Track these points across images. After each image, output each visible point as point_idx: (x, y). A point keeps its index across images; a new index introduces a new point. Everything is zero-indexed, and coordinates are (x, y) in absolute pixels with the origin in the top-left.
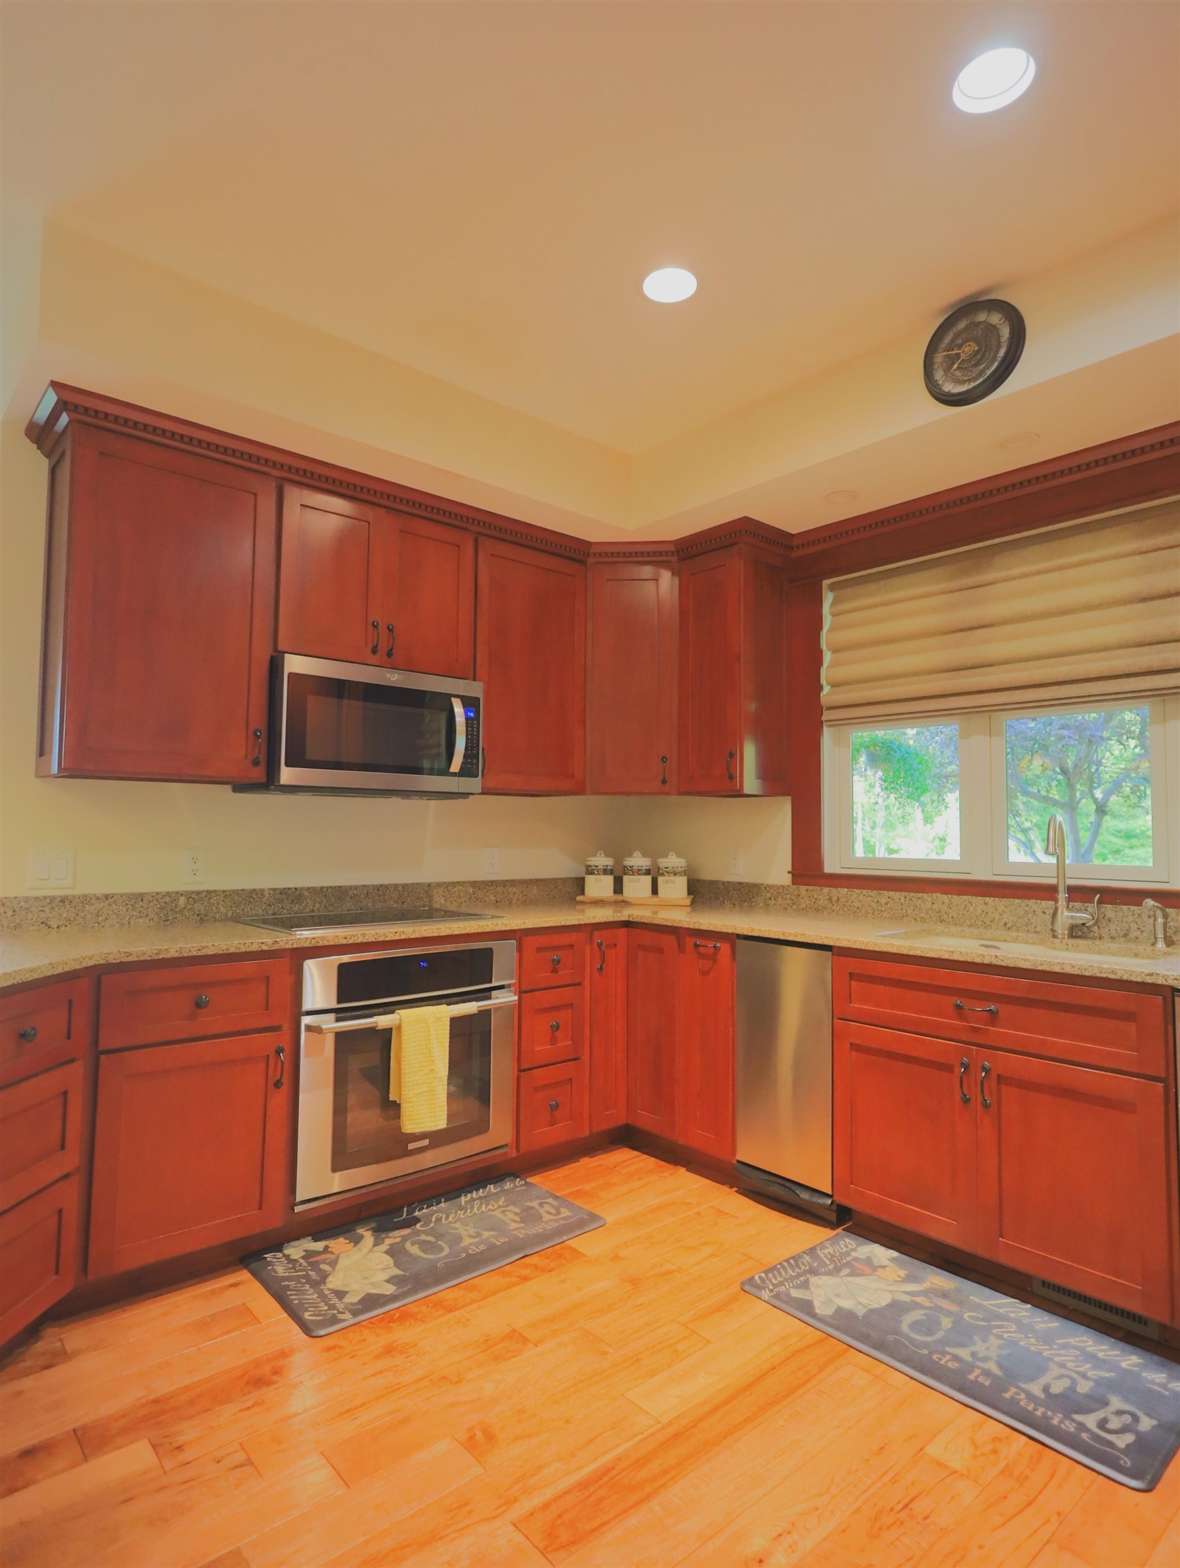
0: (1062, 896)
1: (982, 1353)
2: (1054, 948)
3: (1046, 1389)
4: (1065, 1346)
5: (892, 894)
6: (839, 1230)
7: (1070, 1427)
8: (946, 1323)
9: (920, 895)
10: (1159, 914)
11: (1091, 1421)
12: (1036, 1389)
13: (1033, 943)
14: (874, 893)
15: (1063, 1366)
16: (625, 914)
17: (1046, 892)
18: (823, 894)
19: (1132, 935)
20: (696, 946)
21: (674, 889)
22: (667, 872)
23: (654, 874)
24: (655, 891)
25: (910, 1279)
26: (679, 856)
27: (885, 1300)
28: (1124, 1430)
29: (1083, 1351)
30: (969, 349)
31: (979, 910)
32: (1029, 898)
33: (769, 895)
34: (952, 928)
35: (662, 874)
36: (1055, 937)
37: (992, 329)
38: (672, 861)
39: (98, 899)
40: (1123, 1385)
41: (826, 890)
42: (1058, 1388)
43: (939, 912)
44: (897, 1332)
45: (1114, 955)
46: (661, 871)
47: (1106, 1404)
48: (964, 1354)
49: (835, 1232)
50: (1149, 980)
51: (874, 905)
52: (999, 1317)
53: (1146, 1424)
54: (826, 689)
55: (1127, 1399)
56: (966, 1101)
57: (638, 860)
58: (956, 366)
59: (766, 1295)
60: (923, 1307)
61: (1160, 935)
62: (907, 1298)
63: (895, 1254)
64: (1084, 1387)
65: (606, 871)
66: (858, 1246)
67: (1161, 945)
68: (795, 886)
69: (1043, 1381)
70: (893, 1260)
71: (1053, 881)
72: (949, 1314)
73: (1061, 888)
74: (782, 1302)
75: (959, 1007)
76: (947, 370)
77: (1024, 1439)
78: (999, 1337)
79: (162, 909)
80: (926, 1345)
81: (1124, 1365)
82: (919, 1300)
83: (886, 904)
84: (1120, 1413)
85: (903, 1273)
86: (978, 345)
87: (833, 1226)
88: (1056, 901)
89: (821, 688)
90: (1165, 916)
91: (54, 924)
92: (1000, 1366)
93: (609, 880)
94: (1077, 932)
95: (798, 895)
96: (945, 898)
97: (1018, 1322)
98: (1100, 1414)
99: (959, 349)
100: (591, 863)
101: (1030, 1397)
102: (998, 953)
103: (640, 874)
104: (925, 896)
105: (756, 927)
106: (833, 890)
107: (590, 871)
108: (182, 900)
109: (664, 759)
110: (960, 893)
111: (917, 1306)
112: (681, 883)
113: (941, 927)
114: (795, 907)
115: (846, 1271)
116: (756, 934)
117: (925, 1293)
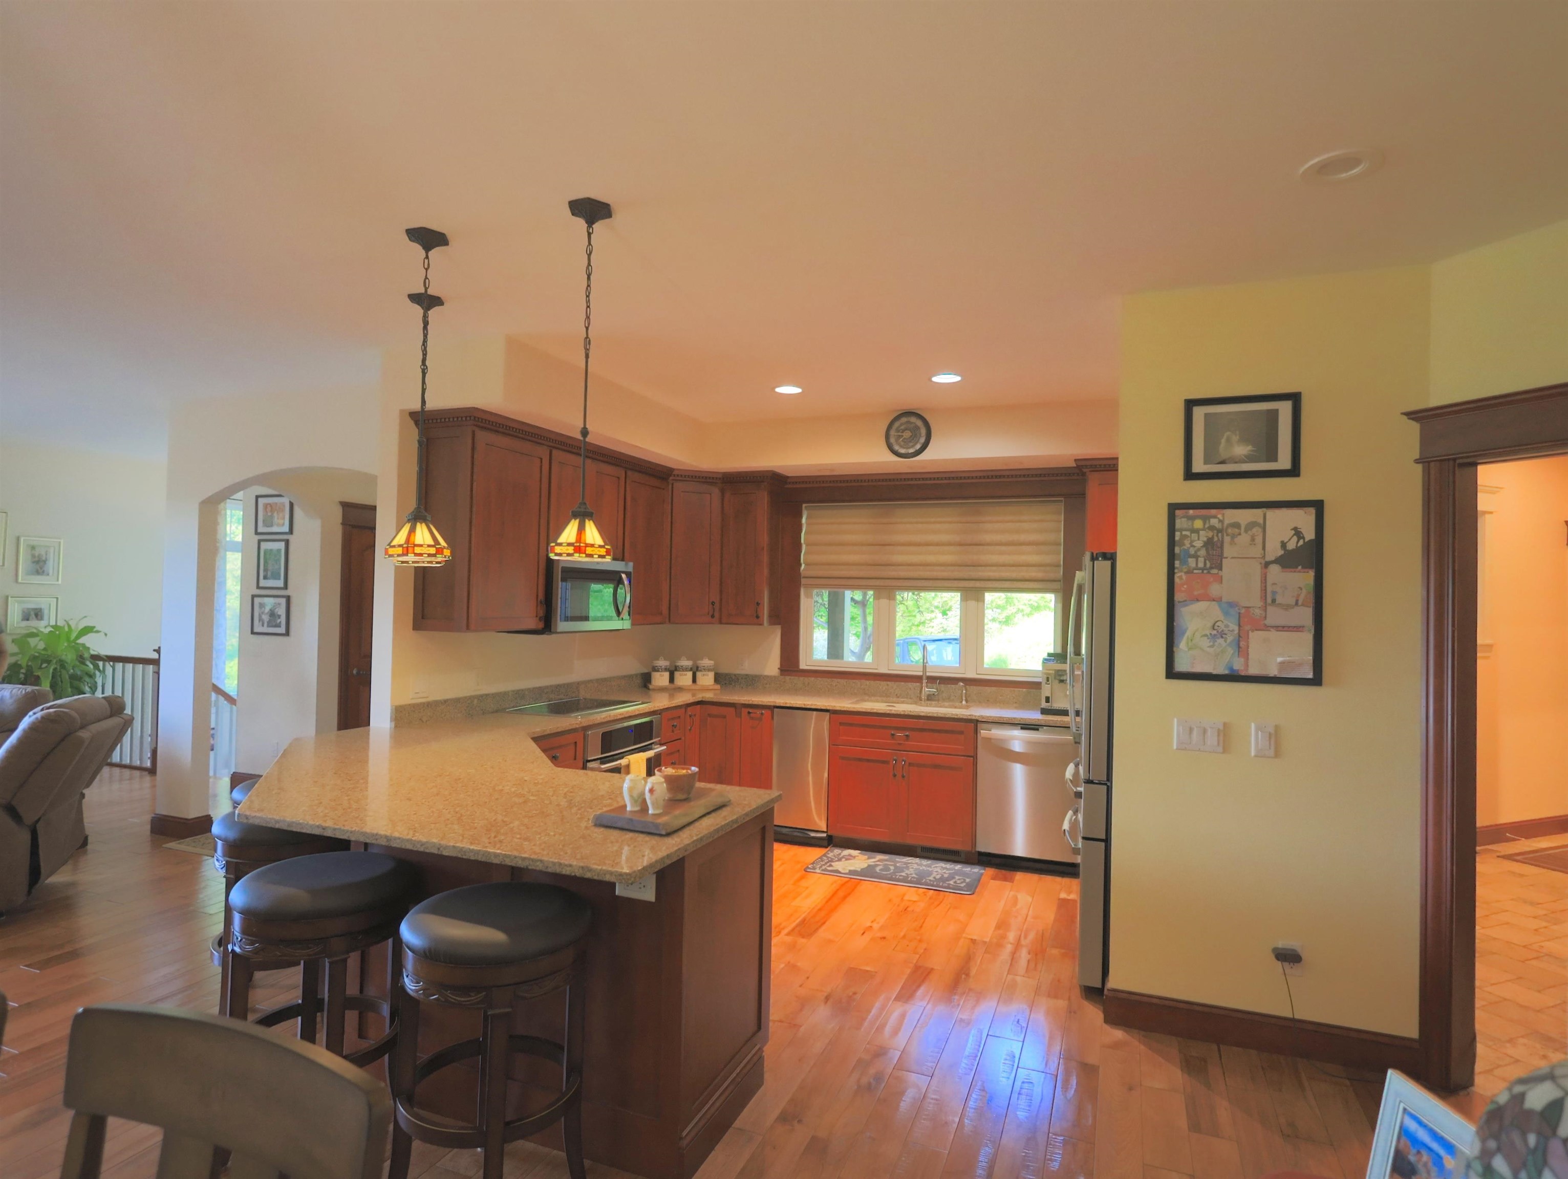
0: (925, 681)
1: (909, 873)
2: (922, 706)
3: (934, 878)
4: (936, 867)
5: (839, 680)
6: (829, 847)
7: (946, 885)
8: (892, 868)
9: (854, 681)
10: (964, 688)
11: (952, 882)
12: (931, 878)
13: (911, 704)
14: (829, 680)
15: (936, 872)
16: (700, 697)
17: (918, 679)
18: (799, 681)
19: (952, 698)
20: (749, 713)
21: (707, 679)
22: (704, 669)
23: (695, 670)
24: (694, 680)
25: (869, 858)
26: (710, 659)
27: (866, 865)
28: (962, 883)
29: (942, 867)
30: (907, 434)
31: (884, 688)
32: (908, 682)
33: (765, 682)
34: (873, 698)
35: (701, 671)
36: (921, 700)
37: (917, 428)
38: (706, 662)
39: (442, 703)
40: (957, 873)
41: (802, 679)
42: (938, 877)
43: (864, 689)
44: (877, 872)
45: (946, 707)
46: (699, 669)
47: (954, 878)
48: (903, 874)
49: (828, 849)
50: (969, 717)
51: (829, 686)
52: (909, 863)
53: (968, 880)
54: (803, 566)
55: (960, 876)
56: (895, 776)
57: (685, 663)
58: (901, 440)
59: (818, 871)
60: (880, 865)
61: (964, 698)
62: (873, 864)
63: (859, 852)
64: (946, 876)
65: (666, 670)
66: (842, 851)
67: (964, 702)
68: (782, 677)
69: (933, 876)
70: (860, 853)
71: (921, 674)
72: (892, 865)
73: (924, 677)
74: (825, 872)
75: (893, 735)
76: (897, 441)
77: (932, 891)
78: (912, 868)
79: (467, 707)
80: (889, 874)
81: (956, 868)
82: (878, 863)
83: (836, 686)
84: (959, 879)
85: (866, 857)
86: (911, 432)
87: (826, 847)
88: (922, 684)
89: (800, 565)
90: (966, 690)
91: (424, 720)
92: (916, 874)
93: (667, 675)
94: (930, 698)
95: (784, 682)
96: (868, 682)
97: (917, 863)
98: (954, 880)
99: (902, 433)
100: (657, 665)
101: (930, 880)
102: (894, 709)
103: (686, 671)
104: (857, 681)
105: (788, 702)
106: (806, 679)
107: (655, 669)
108: (476, 701)
109: (713, 603)
110: (875, 680)
111: (878, 865)
112: (711, 675)
113: (867, 698)
114: (782, 688)
115: (843, 860)
116: (788, 705)
117: (878, 861)
